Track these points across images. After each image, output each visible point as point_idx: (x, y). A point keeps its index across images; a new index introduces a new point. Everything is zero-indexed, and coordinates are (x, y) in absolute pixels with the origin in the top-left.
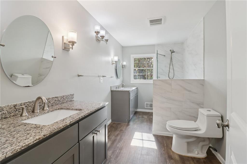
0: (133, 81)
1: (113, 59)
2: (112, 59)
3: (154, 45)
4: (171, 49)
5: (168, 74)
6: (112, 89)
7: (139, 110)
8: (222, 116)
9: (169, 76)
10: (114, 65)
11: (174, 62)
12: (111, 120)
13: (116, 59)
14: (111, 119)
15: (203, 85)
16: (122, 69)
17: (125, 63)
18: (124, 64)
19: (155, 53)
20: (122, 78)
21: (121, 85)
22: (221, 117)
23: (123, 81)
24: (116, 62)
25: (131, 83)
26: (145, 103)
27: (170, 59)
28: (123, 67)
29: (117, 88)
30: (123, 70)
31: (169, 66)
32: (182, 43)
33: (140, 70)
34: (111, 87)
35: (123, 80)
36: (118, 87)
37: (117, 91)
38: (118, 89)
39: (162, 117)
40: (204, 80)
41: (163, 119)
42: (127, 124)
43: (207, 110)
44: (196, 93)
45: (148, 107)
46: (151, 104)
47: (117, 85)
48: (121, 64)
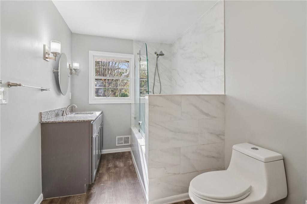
0: (94, 100)
1: (47, 48)
2: (44, 46)
3: (131, 41)
4: (155, 51)
5: (152, 89)
6: (44, 120)
7: (105, 151)
8: (283, 157)
9: (154, 92)
10: (51, 62)
11: (160, 71)
12: (42, 195)
13: (56, 47)
14: (43, 192)
15: (224, 104)
16: (69, 75)
17: (76, 65)
18: (76, 67)
19: (133, 54)
20: (70, 94)
21: (68, 109)
22: (282, 160)
23: (72, 101)
24: (55, 54)
25: (90, 103)
26: (117, 138)
27: (155, 66)
28: (73, 72)
29: (57, 115)
30: (72, 78)
31: (154, 76)
32: (171, 45)
33: (107, 81)
34: (41, 113)
35: (72, 98)
36: (61, 113)
37: (59, 123)
38: (60, 119)
39: (165, 169)
40: (225, 95)
41: (167, 172)
42: (85, 193)
43: (252, 148)
44: (215, 118)
45: (122, 143)
46: (126, 138)
47: (58, 108)
48: (68, 65)
